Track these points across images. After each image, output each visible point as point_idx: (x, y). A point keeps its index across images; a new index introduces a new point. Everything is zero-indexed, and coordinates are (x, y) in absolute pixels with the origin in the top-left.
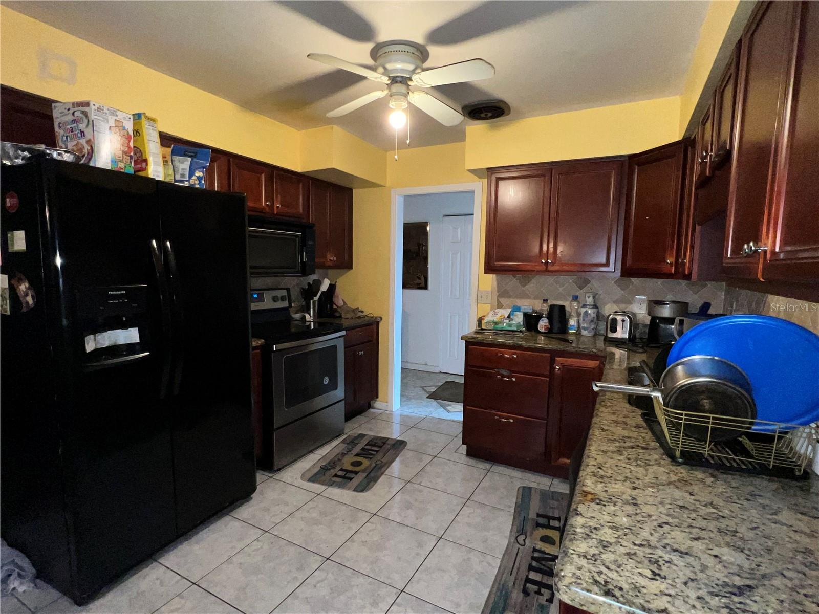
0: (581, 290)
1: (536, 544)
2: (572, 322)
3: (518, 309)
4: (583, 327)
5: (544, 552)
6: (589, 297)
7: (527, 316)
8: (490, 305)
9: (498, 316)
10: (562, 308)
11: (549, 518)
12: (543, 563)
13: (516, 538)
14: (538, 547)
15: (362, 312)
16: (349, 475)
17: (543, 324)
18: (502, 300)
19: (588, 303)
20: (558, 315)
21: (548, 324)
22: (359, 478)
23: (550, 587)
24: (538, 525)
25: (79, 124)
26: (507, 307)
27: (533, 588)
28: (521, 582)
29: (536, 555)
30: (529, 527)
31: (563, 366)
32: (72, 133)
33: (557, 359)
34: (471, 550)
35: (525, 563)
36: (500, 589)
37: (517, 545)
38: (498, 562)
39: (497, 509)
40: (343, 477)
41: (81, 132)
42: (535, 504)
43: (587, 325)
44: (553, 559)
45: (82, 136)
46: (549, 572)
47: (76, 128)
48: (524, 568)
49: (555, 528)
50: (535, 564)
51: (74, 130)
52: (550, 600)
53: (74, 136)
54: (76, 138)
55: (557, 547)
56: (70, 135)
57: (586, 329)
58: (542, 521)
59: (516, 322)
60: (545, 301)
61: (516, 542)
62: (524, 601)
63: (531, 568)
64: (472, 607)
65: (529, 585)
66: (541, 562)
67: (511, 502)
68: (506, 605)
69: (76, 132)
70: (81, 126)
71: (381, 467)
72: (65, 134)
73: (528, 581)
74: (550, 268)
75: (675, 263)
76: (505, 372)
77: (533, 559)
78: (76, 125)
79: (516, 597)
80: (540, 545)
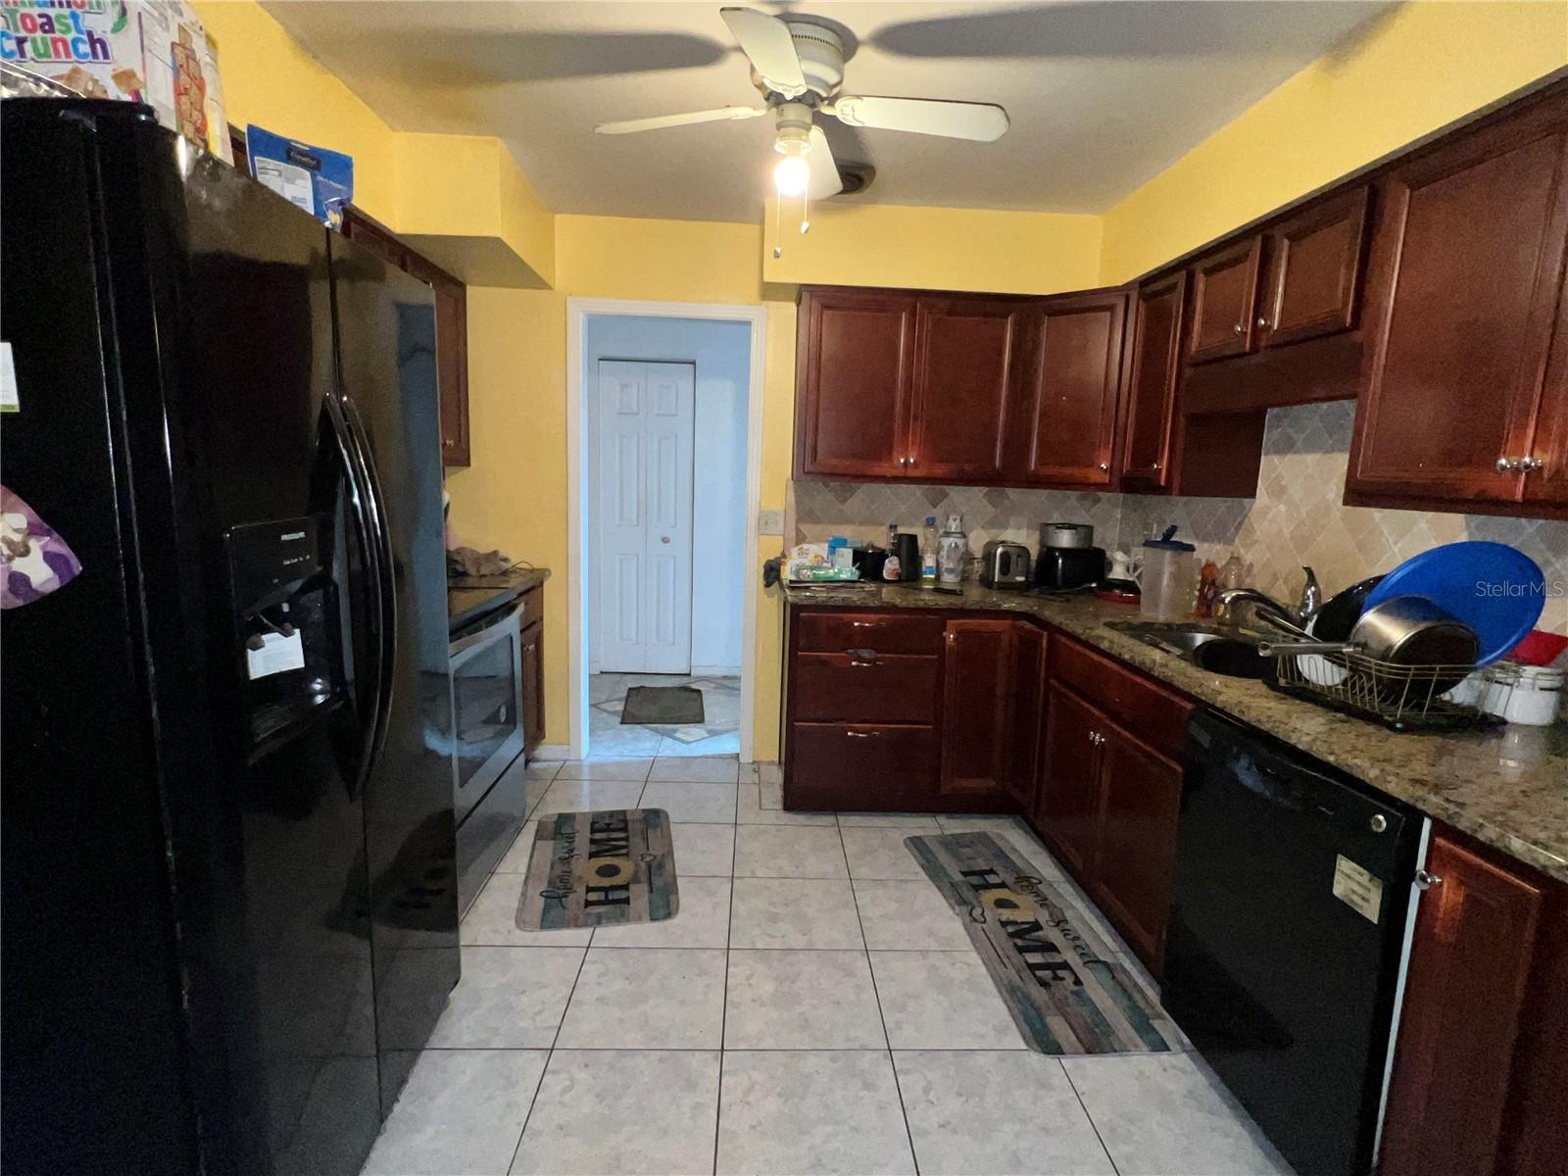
0: (935, 507)
1: (1000, 914)
2: (929, 561)
3: (843, 543)
4: (946, 569)
5: (1015, 923)
6: (955, 520)
7: (859, 556)
8: (781, 538)
9: (811, 556)
10: (913, 539)
11: (982, 873)
12: (1027, 937)
13: (971, 915)
14: (1004, 918)
15: (506, 560)
16: (614, 895)
17: (891, 566)
18: (805, 528)
19: (953, 530)
20: (908, 548)
21: (898, 567)
22: (640, 895)
23: (1065, 966)
24: (976, 888)
25: (79, 11)
26: (817, 540)
27: (1046, 974)
28: (1027, 973)
29: (1011, 929)
30: (968, 894)
31: (961, 633)
32: (49, 36)
33: (949, 622)
34: (924, 953)
35: (1008, 946)
36: (1012, 994)
37: (979, 926)
38: (974, 958)
39: (905, 881)
40: (606, 902)
41: (93, 41)
42: (945, 859)
43: (951, 566)
44: (1036, 926)
45: (95, 54)
46: (1049, 947)
47: (70, 22)
48: (1013, 953)
49: (1003, 885)
50: (1020, 942)
51: (57, 26)
52: (1078, 982)
53: (60, 46)
54: (68, 55)
55: (1027, 911)
56: (34, 41)
57: (950, 571)
58: (975, 880)
59: (844, 568)
60: (893, 527)
61: (972, 920)
62: (1052, 997)
63: (1021, 950)
64: (1000, 1031)
65: (1039, 973)
66: (1025, 937)
67: (912, 865)
68: (1037, 1009)
69: (69, 37)
70: (89, 21)
71: (661, 866)
72: (11, 32)
73: (1033, 967)
74: (911, 473)
75: (1111, 468)
76: (865, 653)
77: (1012, 935)
78: (66, 11)
79: (1039, 994)
80: (1006, 914)
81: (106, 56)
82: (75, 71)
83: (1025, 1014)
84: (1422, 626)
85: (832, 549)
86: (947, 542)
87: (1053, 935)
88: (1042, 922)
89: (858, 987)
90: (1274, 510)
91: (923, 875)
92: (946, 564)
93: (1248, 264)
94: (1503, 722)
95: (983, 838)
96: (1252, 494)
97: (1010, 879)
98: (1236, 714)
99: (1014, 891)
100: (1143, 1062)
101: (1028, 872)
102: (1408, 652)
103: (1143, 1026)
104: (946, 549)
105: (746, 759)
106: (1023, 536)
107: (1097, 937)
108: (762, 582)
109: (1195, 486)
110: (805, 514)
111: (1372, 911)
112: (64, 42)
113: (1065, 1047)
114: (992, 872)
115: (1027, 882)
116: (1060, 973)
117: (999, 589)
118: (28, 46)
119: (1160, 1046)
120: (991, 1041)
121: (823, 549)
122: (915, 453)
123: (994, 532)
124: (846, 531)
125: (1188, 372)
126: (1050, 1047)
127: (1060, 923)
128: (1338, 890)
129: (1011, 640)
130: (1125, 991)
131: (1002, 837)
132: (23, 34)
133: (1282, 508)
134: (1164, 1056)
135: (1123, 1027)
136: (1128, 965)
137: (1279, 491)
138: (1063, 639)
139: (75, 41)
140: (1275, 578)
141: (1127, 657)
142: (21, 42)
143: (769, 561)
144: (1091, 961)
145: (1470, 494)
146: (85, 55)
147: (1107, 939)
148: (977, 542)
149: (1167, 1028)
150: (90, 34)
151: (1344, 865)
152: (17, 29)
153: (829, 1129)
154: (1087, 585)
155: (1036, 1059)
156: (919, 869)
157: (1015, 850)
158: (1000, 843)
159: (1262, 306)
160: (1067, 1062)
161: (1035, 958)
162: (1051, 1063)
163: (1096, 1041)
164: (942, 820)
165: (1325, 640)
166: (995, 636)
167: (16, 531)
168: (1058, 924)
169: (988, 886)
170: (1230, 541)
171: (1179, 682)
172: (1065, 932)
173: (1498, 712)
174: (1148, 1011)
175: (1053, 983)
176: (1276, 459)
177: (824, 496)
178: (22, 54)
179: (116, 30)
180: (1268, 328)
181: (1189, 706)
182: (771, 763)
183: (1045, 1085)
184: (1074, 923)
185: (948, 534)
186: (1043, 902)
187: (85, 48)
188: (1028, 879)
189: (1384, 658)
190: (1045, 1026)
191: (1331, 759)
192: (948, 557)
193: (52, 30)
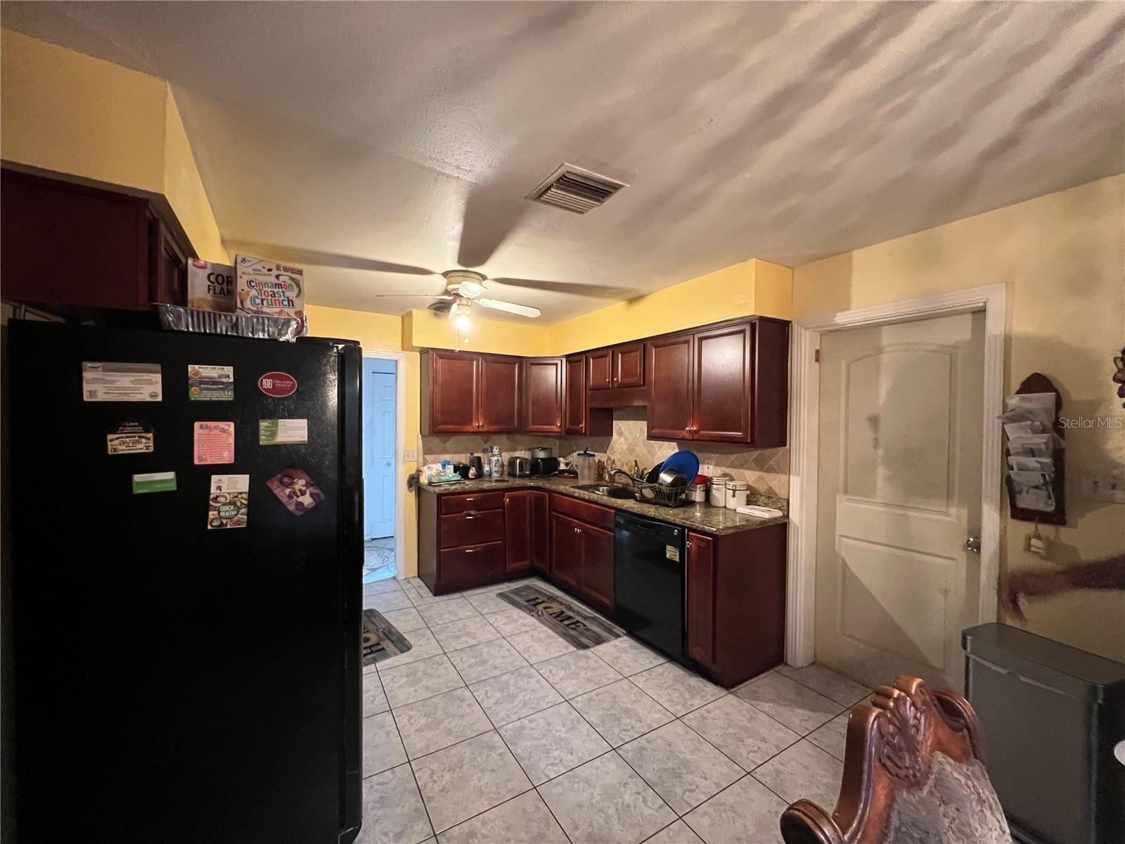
0: (486, 444)
1: (548, 612)
2: (487, 468)
3: (448, 463)
4: (494, 471)
5: (554, 613)
6: (496, 449)
7: (456, 469)
8: (416, 463)
9: (434, 470)
10: (479, 458)
11: (534, 600)
13: (537, 615)
14: (550, 613)
16: (375, 648)
17: (472, 471)
18: (428, 457)
19: (496, 453)
20: (478, 463)
21: (474, 472)
22: (386, 644)
23: (578, 622)
24: (535, 605)
25: (285, 290)
26: (434, 462)
27: (573, 626)
28: (566, 628)
29: (554, 615)
30: (533, 608)
31: (510, 498)
32: (273, 298)
33: (506, 494)
34: (526, 632)
35: (555, 621)
36: (565, 635)
37: (541, 618)
38: (545, 628)
39: (505, 610)
40: (372, 652)
41: (289, 300)
42: (518, 599)
43: (497, 469)
44: (562, 612)
45: (289, 306)
46: (569, 618)
47: (281, 294)
48: (558, 623)
49: (543, 602)
50: (559, 619)
51: (277, 295)
52: (584, 625)
53: (277, 302)
54: (280, 305)
55: (556, 608)
56: (268, 300)
57: (496, 472)
58: (533, 603)
59: (450, 474)
60: (472, 454)
61: (539, 617)
62: (578, 632)
63: (561, 621)
64: (566, 648)
65: (571, 626)
66: (560, 616)
67: (504, 604)
68: (575, 637)
69: (281, 299)
70: (288, 294)
71: (390, 632)
72: (260, 297)
73: (568, 625)
74: (480, 430)
75: (561, 427)
76: (472, 512)
77: (555, 617)
78: (280, 290)
79: (573, 633)
80: (550, 611)
81: (293, 306)
82: (282, 310)
83: (572, 640)
84: (675, 476)
85: (444, 466)
86: (494, 459)
87: (571, 614)
88: (564, 610)
89: (508, 650)
90: (620, 441)
91: (511, 606)
92: (495, 469)
93: (608, 358)
94: (695, 502)
95: (527, 587)
96: (612, 435)
97: (545, 599)
98: (631, 510)
99: (548, 602)
100: (616, 642)
101: (552, 595)
102: (673, 484)
103: (610, 631)
104: (494, 462)
105: (401, 578)
106: (522, 454)
107: (586, 611)
108: (407, 487)
109: (594, 433)
110: (428, 451)
111: (677, 559)
112: (278, 300)
113: (590, 645)
114: (537, 598)
115: (552, 598)
116: (578, 624)
117: (519, 477)
118: (265, 302)
119: (617, 636)
120: (565, 651)
121: (439, 466)
122: (482, 421)
123: (511, 453)
124: (447, 457)
125: (589, 392)
126: (585, 647)
127: (570, 609)
128: (668, 556)
129: (531, 499)
130: (601, 624)
131: (535, 585)
132: (264, 297)
133: (623, 439)
134: (620, 639)
135: (605, 634)
136: (598, 616)
137: (621, 434)
138: (557, 495)
139: (283, 300)
140: (623, 464)
141: (587, 498)
142: (262, 300)
143: (410, 475)
144: (586, 618)
145: (680, 437)
146: (286, 305)
147: (588, 610)
148: (506, 457)
149: (618, 630)
150: (288, 298)
151: (668, 547)
152: (262, 296)
153: (524, 693)
154: (553, 473)
155: (581, 652)
156: (508, 604)
157: (543, 589)
158: (535, 587)
159: (614, 374)
160: (592, 649)
161: (566, 622)
162: (587, 652)
163: (599, 641)
164: (507, 584)
165: (651, 483)
166: (523, 498)
167: (302, 486)
168: (569, 610)
169: (538, 604)
170: (606, 452)
171: (609, 504)
172: (573, 611)
173: (693, 499)
174: (610, 627)
175: (577, 628)
176: (618, 422)
177: (436, 441)
178: (263, 304)
179: (297, 296)
180: (617, 381)
181: (613, 511)
182: (414, 577)
183: (588, 658)
184: (576, 608)
185: (495, 455)
186: (561, 604)
187: (286, 303)
188: (551, 597)
189: (667, 486)
190: (580, 641)
191: (661, 518)
192: (495, 466)
193: (275, 296)
